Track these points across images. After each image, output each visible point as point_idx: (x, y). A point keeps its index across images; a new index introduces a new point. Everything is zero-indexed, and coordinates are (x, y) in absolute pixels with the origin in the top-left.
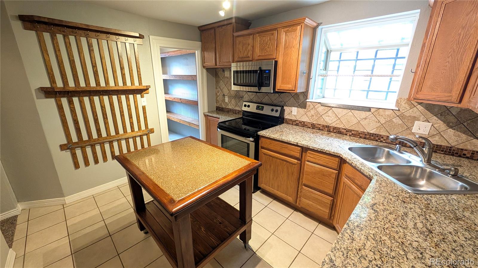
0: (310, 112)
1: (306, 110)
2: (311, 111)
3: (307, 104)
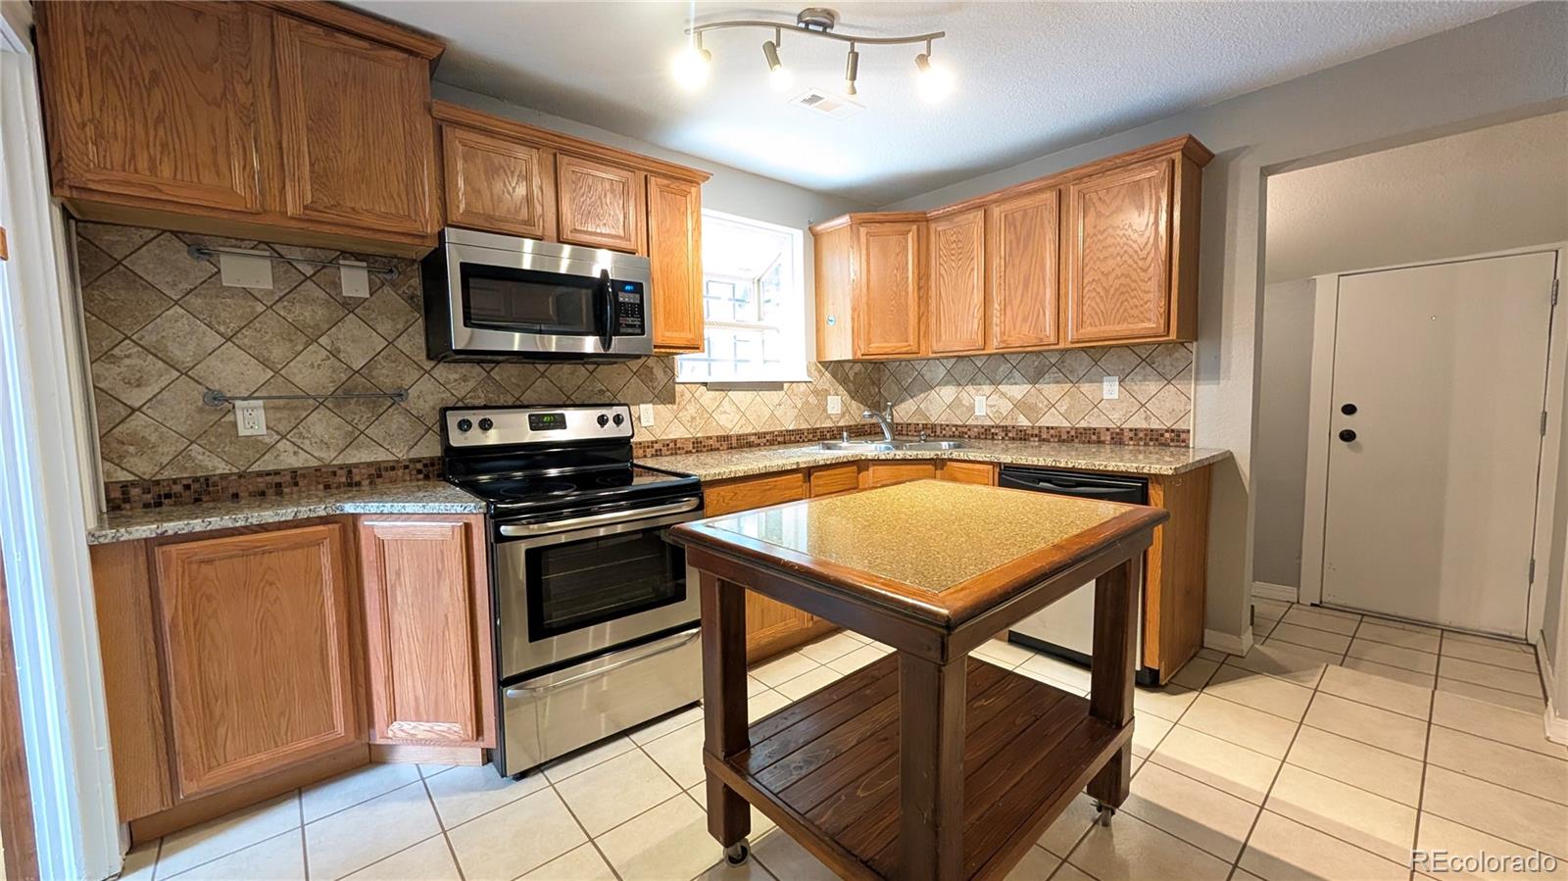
0: (687, 410)
1: (675, 407)
2: (688, 407)
3: (677, 389)
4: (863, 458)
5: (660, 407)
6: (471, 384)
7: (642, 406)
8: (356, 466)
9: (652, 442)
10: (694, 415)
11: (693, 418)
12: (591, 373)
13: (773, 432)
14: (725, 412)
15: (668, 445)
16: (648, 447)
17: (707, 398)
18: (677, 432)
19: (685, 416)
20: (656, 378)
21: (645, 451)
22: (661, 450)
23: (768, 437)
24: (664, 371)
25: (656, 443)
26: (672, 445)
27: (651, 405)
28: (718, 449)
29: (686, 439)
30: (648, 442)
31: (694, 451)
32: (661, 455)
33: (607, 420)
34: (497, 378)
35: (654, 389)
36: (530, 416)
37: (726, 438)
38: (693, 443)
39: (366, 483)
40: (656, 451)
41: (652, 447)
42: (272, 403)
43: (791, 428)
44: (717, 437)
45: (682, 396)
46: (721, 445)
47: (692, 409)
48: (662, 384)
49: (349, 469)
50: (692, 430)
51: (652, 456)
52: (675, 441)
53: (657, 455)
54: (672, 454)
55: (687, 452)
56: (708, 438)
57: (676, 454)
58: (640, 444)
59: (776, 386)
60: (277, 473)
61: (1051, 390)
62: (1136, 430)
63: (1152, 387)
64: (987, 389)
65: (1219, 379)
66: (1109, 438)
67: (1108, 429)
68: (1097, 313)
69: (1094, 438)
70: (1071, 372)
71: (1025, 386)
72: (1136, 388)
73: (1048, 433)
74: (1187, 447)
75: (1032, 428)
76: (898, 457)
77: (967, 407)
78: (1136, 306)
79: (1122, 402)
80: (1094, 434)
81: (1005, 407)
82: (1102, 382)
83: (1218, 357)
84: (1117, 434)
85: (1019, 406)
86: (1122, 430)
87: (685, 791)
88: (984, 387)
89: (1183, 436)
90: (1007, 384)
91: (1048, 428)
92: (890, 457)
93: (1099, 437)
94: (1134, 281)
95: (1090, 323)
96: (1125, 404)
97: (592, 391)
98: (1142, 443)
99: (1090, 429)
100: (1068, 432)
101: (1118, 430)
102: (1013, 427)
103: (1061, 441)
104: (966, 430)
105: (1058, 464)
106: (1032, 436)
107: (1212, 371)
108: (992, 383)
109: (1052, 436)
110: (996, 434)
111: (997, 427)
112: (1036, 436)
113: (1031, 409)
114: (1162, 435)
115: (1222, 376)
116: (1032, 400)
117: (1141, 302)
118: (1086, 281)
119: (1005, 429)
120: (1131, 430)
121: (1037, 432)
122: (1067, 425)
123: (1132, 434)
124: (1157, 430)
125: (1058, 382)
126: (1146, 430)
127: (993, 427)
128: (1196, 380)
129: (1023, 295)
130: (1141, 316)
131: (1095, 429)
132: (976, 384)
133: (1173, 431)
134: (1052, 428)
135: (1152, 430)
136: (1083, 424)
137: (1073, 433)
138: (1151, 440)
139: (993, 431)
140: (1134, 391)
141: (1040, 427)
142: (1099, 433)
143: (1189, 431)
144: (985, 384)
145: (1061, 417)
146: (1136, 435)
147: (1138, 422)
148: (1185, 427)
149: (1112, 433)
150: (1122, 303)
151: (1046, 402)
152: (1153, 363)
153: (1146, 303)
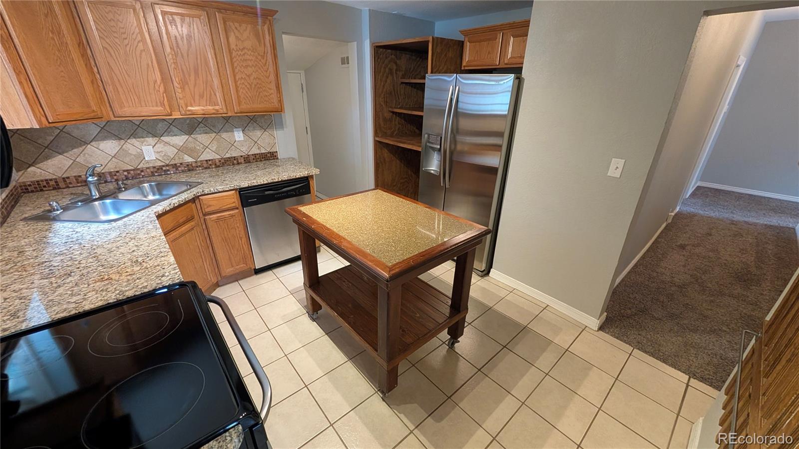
61: (203, 138)
64: (151, 140)
66: (243, 161)
67: (241, 156)
69: (235, 162)
70: (213, 126)
71: (183, 136)
73: (208, 163)
74: (278, 159)
75: (196, 162)
77: (134, 155)
78: (267, 96)
79: (246, 141)
81: (171, 152)
82: (233, 132)
85: (181, 150)
89: (275, 154)
90: (168, 136)
94: (264, 82)
95: (245, 102)
96: (248, 143)
98: (258, 160)
100: (220, 161)
101: (246, 156)
103: (217, 167)
106: (197, 167)
107: (281, 125)
109: (210, 165)
110: (168, 170)
111: (167, 165)
113: (191, 150)
116: (191, 145)
118: (237, 78)
119: (175, 166)
121: (199, 164)
123: (253, 157)
124: (264, 153)
126: (260, 154)
128: (276, 129)
130: (269, 101)
131: (234, 157)
132: (139, 138)
134: (209, 160)
140: (250, 135)
141: (201, 161)
142: (237, 159)
143: (277, 152)
145: (214, 153)
150: (260, 93)
151: (202, 146)
152: (257, 121)
153: (271, 95)
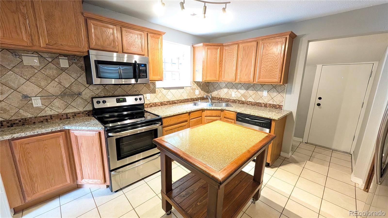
0: (159, 95)
1: (156, 94)
2: (159, 94)
3: (156, 90)
4: (204, 109)
5: (152, 94)
6: (100, 90)
7: (147, 94)
8: (69, 113)
9: (150, 104)
10: (161, 96)
11: (160, 97)
12: (133, 86)
13: (181, 100)
14: (169, 95)
15: (154, 104)
16: (149, 105)
17: (164, 91)
18: (156, 101)
19: (158, 96)
20: (151, 87)
21: (148, 106)
22: (152, 105)
23: (180, 101)
24: (153, 85)
25: (151, 103)
26: (155, 104)
27: (149, 94)
28: (167, 105)
29: (159, 102)
30: (149, 104)
31: (161, 105)
32: (152, 107)
33: (137, 99)
34: (107, 88)
35: (150, 90)
36: (116, 99)
37: (169, 102)
38: (160, 103)
39: (71, 117)
40: (151, 106)
41: (150, 105)
42: (42, 98)
43: (185, 99)
44: (167, 101)
45: (158, 91)
46: (168, 103)
47: (160, 95)
48: (152, 88)
49: (67, 114)
50: (160, 100)
51: (150, 107)
52: (156, 103)
53: (151, 107)
54: (155, 106)
55: (159, 106)
56: (164, 102)
57: (156, 106)
58: (146, 104)
59: (182, 88)
60: (46, 116)
61: (251, 92)
62: (270, 104)
63: (275, 94)
64: (235, 90)
65: (291, 94)
66: (263, 105)
67: (263, 103)
68: (263, 75)
69: (260, 105)
70: (256, 88)
71: (244, 91)
72: (271, 94)
73: (249, 103)
74: (282, 109)
75: (245, 101)
76: (212, 109)
77: (230, 94)
78: (273, 75)
79: (268, 97)
80: (260, 104)
81: (239, 95)
82: (263, 92)
83: (291, 88)
84: (266, 105)
85: (243, 95)
86: (267, 104)
87: (157, 195)
88: (234, 90)
89: (281, 107)
90: (240, 89)
91: (249, 101)
92: (210, 109)
93: (261, 105)
94: (273, 68)
95: (262, 78)
96: (268, 98)
97: (133, 91)
98: (271, 107)
99: (259, 103)
100: (254, 103)
101: (266, 104)
102: (241, 100)
103: (252, 105)
104: (229, 100)
105: (251, 114)
106: (245, 103)
107: (290, 91)
108: (237, 89)
109: (250, 104)
110: (237, 102)
111: (237, 100)
112: (246, 103)
113: (245, 96)
114: (276, 106)
115: (292, 93)
116: (246, 94)
117: (275, 74)
118: (262, 67)
119: (239, 101)
120: (269, 104)
121: (246, 102)
122: (254, 101)
123: (269, 105)
124: (275, 105)
125: (252, 90)
126: (273, 104)
127: (236, 100)
128: (286, 93)
129: (246, 69)
130: (274, 78)
131: (260, 103)
132: (233, 89)
133: (279, 105)
134: (250, 102)
135: (274, 105)
136: (258, 101)
137: (255, 103)
138: (274, 107)
139: (236, 101)
140: (271, 95)
141: (247, 101)
142: (261, 104)
143: (282, 106)
144: (235, 89)
145: (253, 99)
146: (270, 105)
147: (271, 102)
148: (282, 105)
149: (264, 104)
150: (270, 73)
151: (249, 95)
152: (276, 88)
153: (276, 74)
